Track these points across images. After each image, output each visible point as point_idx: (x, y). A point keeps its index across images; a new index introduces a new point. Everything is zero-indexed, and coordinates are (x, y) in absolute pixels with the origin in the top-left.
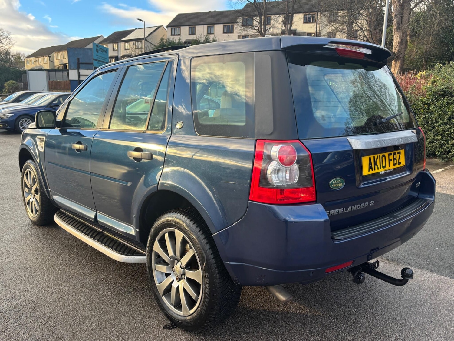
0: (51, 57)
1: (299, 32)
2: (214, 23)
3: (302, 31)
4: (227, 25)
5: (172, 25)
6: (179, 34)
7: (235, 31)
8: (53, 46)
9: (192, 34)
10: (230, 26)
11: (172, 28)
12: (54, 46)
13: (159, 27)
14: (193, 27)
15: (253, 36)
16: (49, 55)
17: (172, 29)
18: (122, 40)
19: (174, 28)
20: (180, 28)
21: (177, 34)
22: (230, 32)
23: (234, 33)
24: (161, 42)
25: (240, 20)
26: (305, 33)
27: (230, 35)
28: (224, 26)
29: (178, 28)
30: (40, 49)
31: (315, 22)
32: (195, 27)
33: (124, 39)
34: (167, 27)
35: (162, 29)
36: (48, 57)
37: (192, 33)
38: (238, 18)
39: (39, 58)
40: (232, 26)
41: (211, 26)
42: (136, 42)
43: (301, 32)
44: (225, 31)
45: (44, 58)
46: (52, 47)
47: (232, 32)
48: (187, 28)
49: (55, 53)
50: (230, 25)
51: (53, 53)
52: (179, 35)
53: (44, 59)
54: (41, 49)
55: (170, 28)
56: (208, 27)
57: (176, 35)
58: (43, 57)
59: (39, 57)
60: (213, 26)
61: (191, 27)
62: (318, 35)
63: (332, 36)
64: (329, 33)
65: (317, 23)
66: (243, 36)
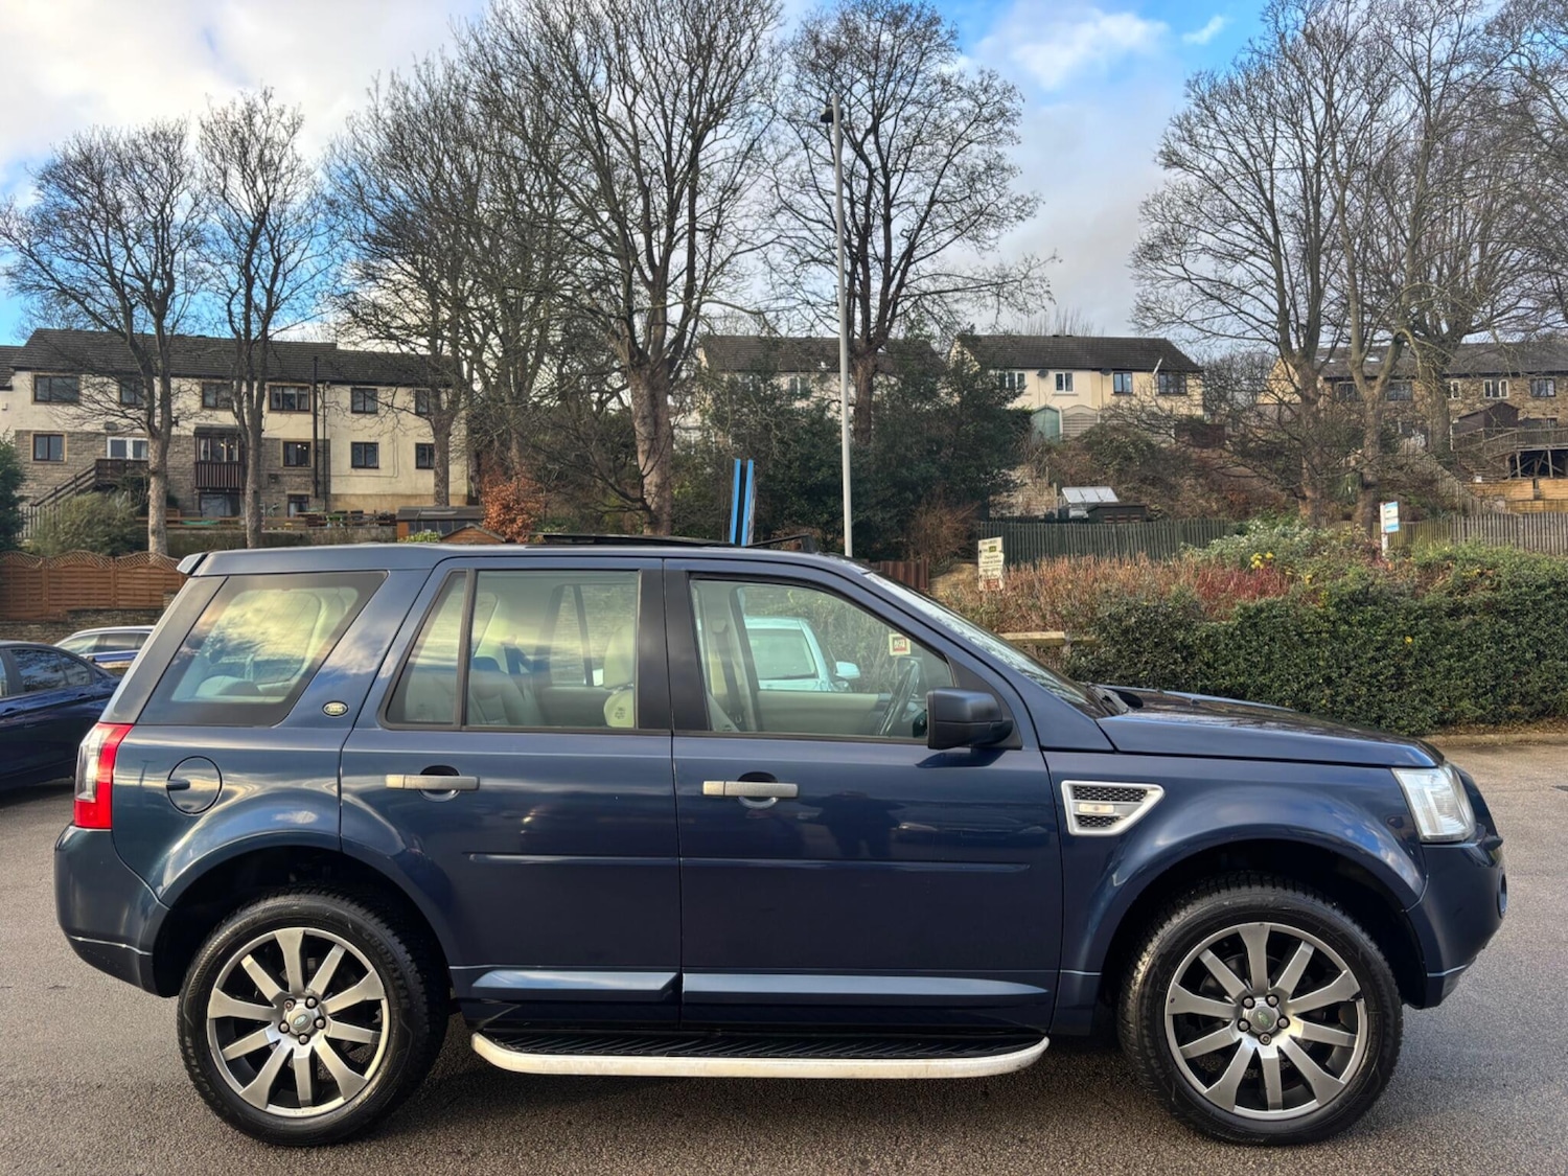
1: (267, 437)
3: (276, 434)
15: (81, 436)
25: (23, 381)
26: (281, 439)
31: (306, 411)
38: (13, 374)
43: (271, 437)
62: (321, 450)
63: (365, 455)
64: (355, 446)
65: (315, 416)
66: (37, 436)
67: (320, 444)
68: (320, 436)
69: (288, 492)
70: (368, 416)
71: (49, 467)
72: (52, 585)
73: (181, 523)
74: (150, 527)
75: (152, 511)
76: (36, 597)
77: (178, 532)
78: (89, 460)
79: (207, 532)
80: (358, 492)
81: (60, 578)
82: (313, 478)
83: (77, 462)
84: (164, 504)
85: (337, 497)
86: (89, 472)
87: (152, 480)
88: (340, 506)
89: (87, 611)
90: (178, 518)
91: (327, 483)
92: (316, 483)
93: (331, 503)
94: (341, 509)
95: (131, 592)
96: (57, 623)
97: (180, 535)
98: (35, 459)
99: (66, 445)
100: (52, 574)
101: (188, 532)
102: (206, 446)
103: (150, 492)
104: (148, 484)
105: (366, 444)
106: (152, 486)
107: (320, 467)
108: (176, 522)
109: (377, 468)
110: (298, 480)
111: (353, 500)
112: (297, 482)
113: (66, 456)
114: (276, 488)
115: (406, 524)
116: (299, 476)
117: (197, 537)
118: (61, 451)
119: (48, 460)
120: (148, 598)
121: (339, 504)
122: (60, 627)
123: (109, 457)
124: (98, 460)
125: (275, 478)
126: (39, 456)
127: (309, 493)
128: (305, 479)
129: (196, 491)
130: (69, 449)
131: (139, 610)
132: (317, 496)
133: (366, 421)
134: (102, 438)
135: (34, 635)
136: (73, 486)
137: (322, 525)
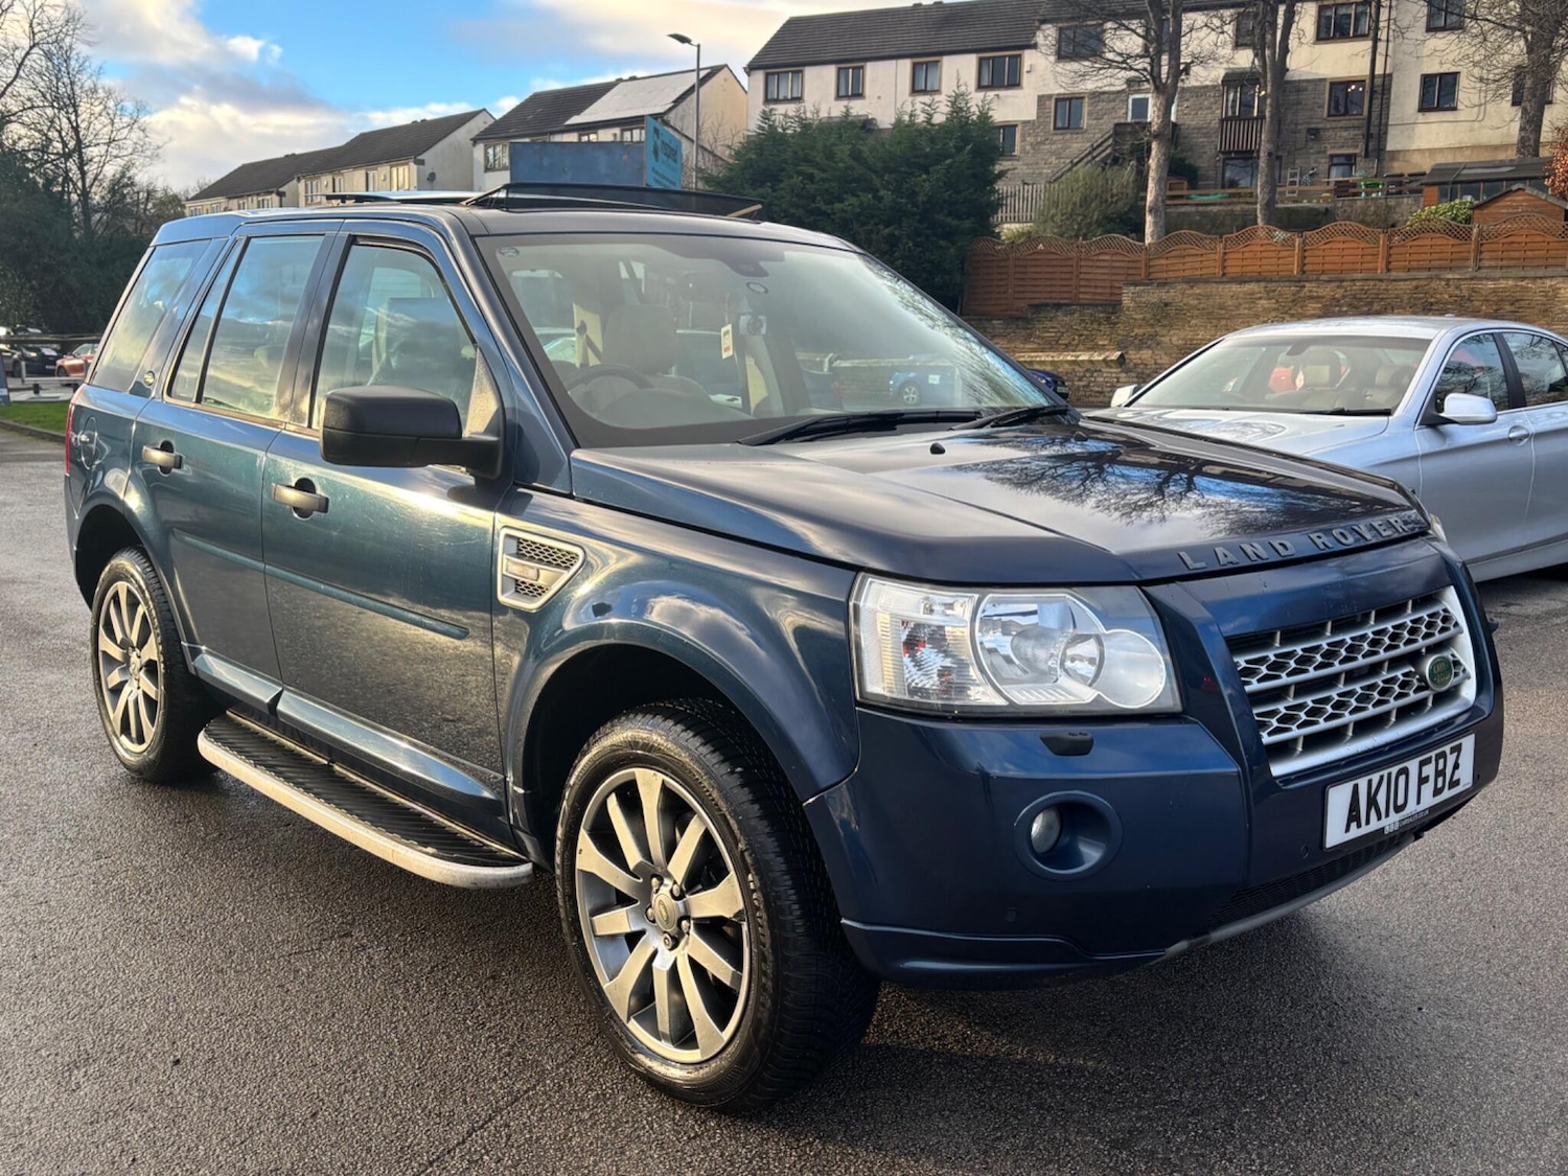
0: (287, 194)
1: (1296, 78)
2: (941, 48)
3: (1310, 73)
4: (993, 58)
5: (767, 61)
6: (795, 95)
7: (1026, 79)
8: (290, 153)
9: (847, 97)
10: (1007, 59)
11: (767, 76)
12: (294, 155)
13: (714, 71)
14: (853, 68)
15: (1103, 97)
16: (281, 190)
17: (770, 77)
18: (569, 122)
19: (778, 73)
20: (801, 71)
21: (789, 97)
22: (1006, 83)
23: (1022, 88)
24: (766, 126)
25: (1047, 35)
26: (1325, 80)
27: (1008, 97)
28: (981, 61)
29: (793, 72)
30: (239, 168)
31: (1364, 36)
32: (862, 67)
33: (575, 120)
34: (751, 68)
35: (725, 80)
36: (274, 195)
37: (850, 93)
38: (1039, 28)
39: (241, 202)
40: (1016, 62)
41: (927, 63)
42: (623, 131)
43: (1303, 78)
44: (985, 82)
45: (260, 198)
46: (287, 156)
47: (1015, 84)
48: (830, 72)
49: (303, 181)
50: (1005, 57)
51: (295, 181)
52: (798, 99)
53: (259, 202)
54: (244, 166)
55: (760, 76)
56: (915, 66)
57: (786, 100)
58: (255, 198)
59: (242, 197)
60: (938, 61)
61: (848, 68)
62: (1379, 90)
63: (1439, 92)
64: (1427, 80)
65: (1376, 40)
66: (1060, 100)
67: (1378, 81)
68: (1379, 71)
69: (1329, 152)
70: (1440, 35)
71: (1068, 137)
72: (1018, 276)
73: (1188, 198)
74: (1148, 204)
75: (1151, 185)
76: (1002, 289)
77: (1183, 209)
78: (1108, 124)
79: (1215, 209)
80: (1424, 146)
81: (1025, 266)
82: (1364, 130)
83: (1095, 127)
84: (1165, 175)
85: (1394, 155)
86: (1106, 140)
87: (1154, 145)
88: (1398, 167)
89: (1046, 305)
90: (1185, 192)
91: (1382, 136)
92: (1368, 137)
93: (1386, 164)
94: (1397, 172)
95: (1092, 284)
96: (1018, 319)
97: (1184, 213)
98: (1055, 128)
99: (1086, 109)
100: (1018, 263)
101: (1193, 209)
102: (1235, 96)
103: (1151, 161)
104: (1149, 150)
105: (1442, 75)
106: (1153, 153)
107: (1375, 115)
108: (1181, 197)
109: (1455, 109)
110: (1345, 134)
111: (1416, 159)
112: (1343, 138)
113: (1085, 122)
114: (1316, 147)
115: (1436, 188)
116: (1346, 129)
117: (1204, 215)
118: (1081, 118)
119: (1068, 128)
120: (1108, 291)
121: (1396, 164)
122: (1021, 323)
123: (1129, 120)
124: (1117, 125)
125: (1315, 133)
126: (1059, 125)
127: (1357, 151)
128: (1353, 132)
129: (1221, 156)
130: (1090, 114)
131: (1097, 305)
132: (1367, 155)
133: (1440, 41)
134: (1123, 96)
135: (997, 331)
136: (1090, 158)
137: (1355, 194)
